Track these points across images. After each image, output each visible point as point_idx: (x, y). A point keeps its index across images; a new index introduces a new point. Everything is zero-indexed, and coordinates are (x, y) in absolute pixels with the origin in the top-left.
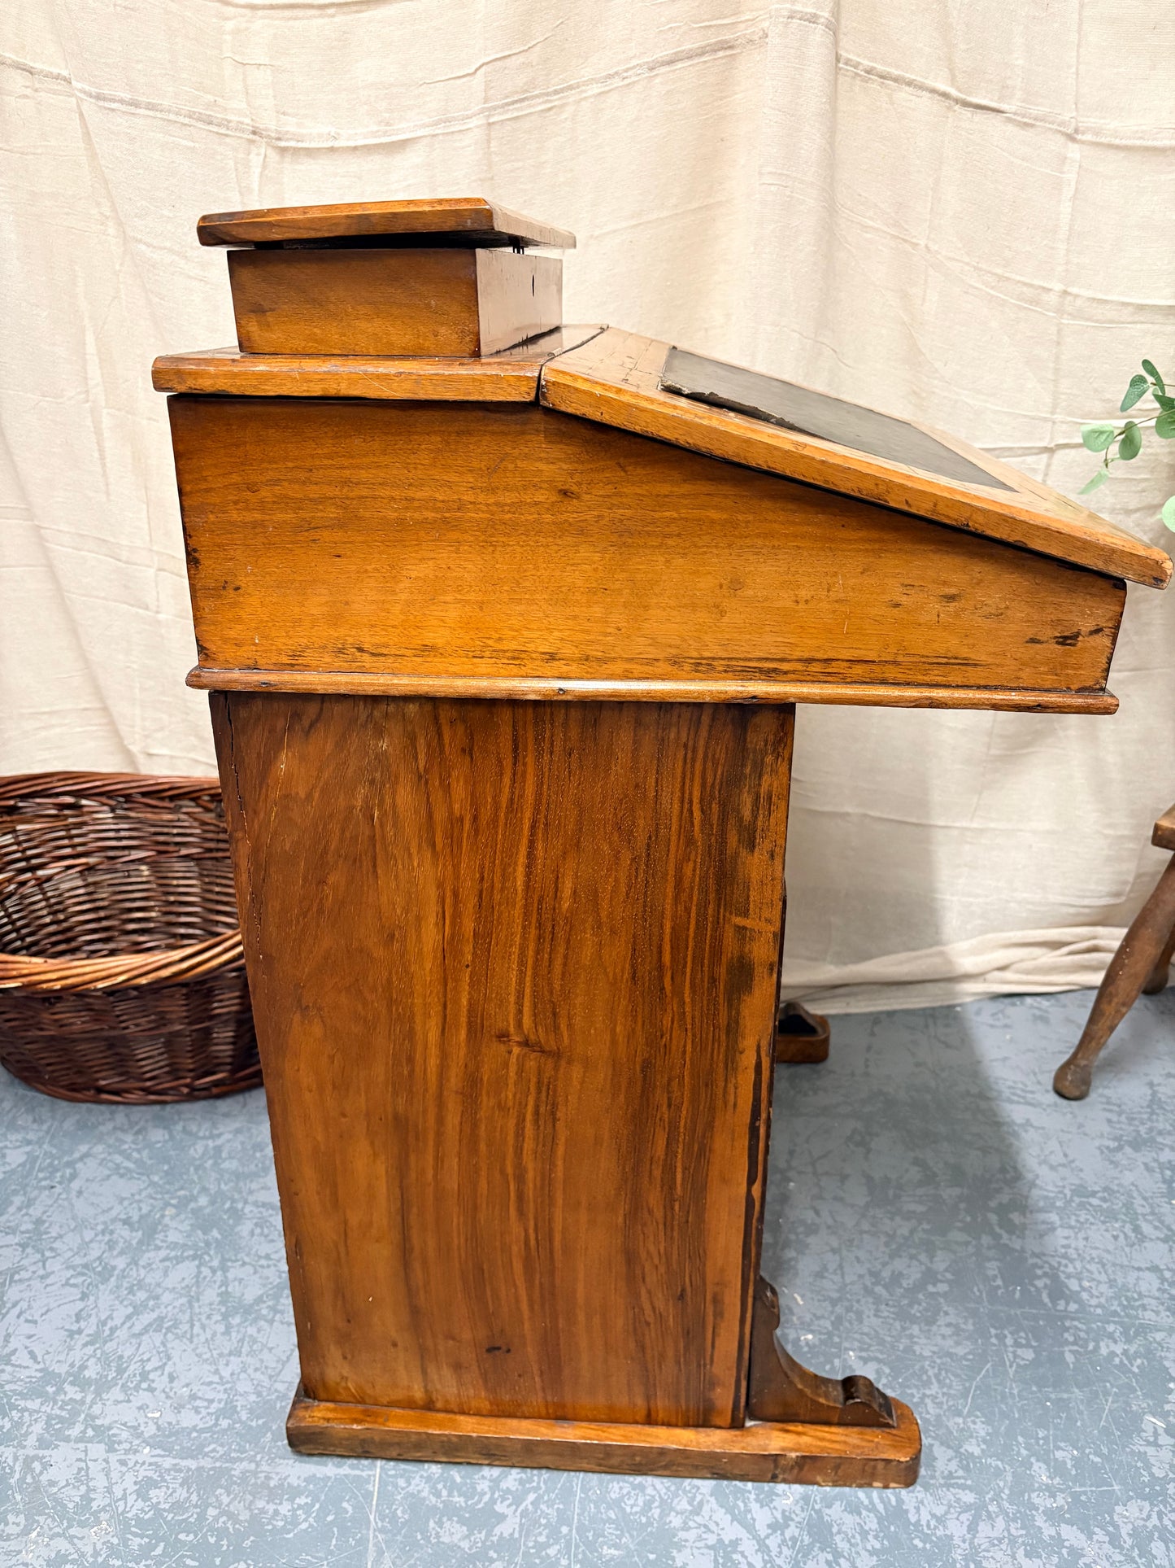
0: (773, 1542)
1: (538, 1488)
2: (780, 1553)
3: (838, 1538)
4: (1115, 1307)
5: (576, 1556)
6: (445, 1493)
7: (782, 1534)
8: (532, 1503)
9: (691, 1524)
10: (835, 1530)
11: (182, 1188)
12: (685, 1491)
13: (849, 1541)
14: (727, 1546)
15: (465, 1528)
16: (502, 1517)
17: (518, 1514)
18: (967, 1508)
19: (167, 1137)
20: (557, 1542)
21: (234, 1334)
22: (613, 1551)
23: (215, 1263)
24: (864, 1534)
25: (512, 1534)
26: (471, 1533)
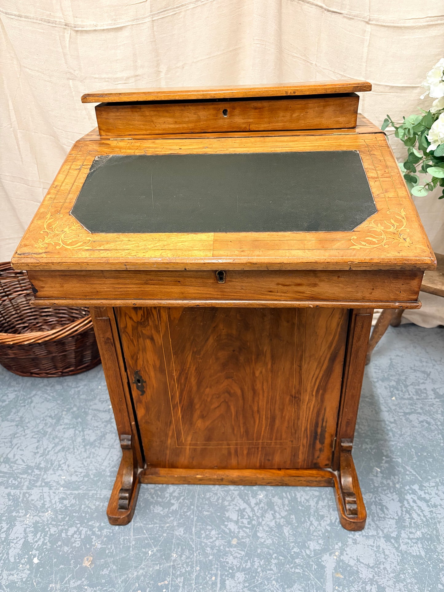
0: (256, 509)
1: (185, 495)
2: (258, 511)
3: (276, 507)
4: (369, 433)
5: (195, 515)
6: (155, 498)
7: (259, 506)
9: (231, 504)
10: (275, 504)
11: (68, 405)
12: (230, 495)
13: (279, 508)
14: (241, 510)
16: (173, 504)
17: (178, 503)
18: (316, 497)
19: (62, 388)
20: (190, 511)
21: (87, 452)
22: (207, 513)
23: (80, 429)
24: (284, 505)
25: (176, 509)
26: (164, 509)
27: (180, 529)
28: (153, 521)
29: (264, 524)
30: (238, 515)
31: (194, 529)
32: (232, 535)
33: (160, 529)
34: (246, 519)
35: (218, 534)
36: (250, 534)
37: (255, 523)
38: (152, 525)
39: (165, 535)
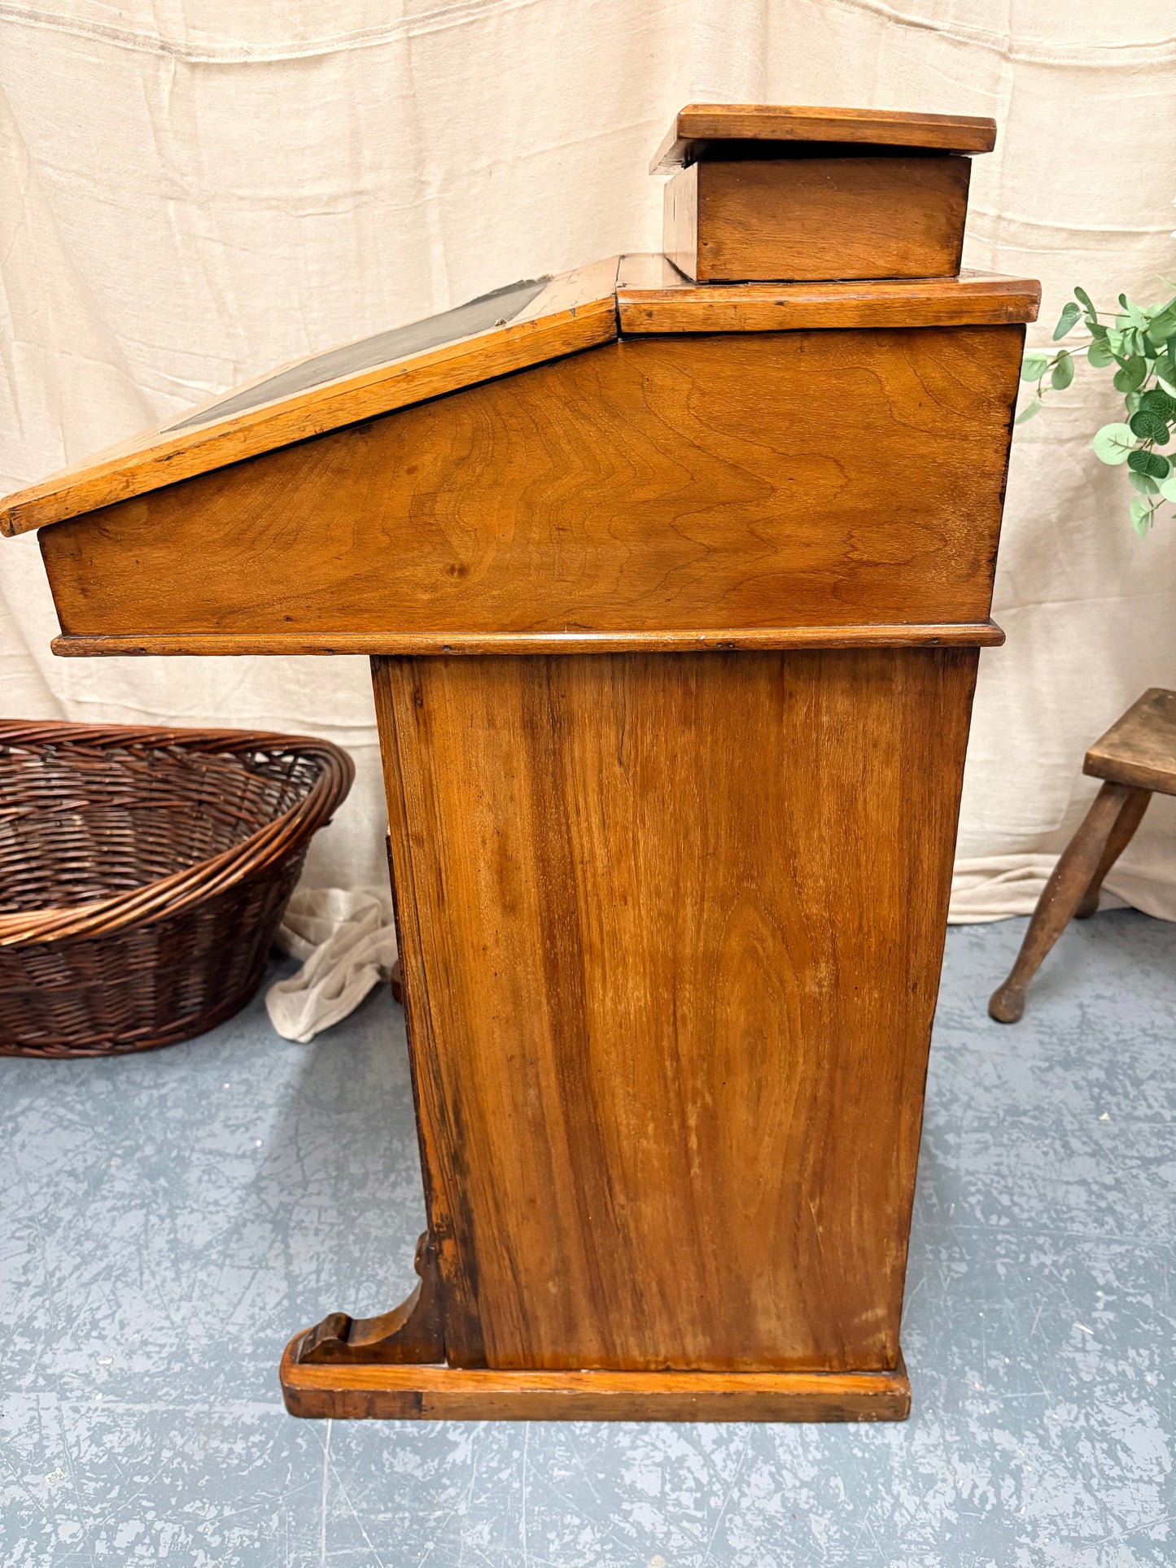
0: (718, 1457)
2: (725, 1467)
3: (780, 1451)
4: (1045, 1220)
5: (527, 1479)
7: (727, 1448)
8: (484, 1430)
9: (639, 1443)
10: (778, 1442)
11: (127, 1138)
13: (791, 1453)
14: (673, 1462)
15: (418, 1458)
17: (470, 1441)
19: (110, 1088)
20: (508, 1466)
21: (184, 1280)
22: (563, 1473)
23: (164, 1211)
24: (805, 1445)
25: (464, 1461)
26: (424, 1462)
27: (479, 1527)
28: (392, 1501)
29: (748, 1509)
30: (663, 1477)
31: (522, 1528)
32: (648, 1544)
33: (415, 1527)
34: (689, 1490)
35: (603, 1542)
36: (705, 1540)
37: (720, 1503)
38: (389, 1515)
39: (430, 1545)
